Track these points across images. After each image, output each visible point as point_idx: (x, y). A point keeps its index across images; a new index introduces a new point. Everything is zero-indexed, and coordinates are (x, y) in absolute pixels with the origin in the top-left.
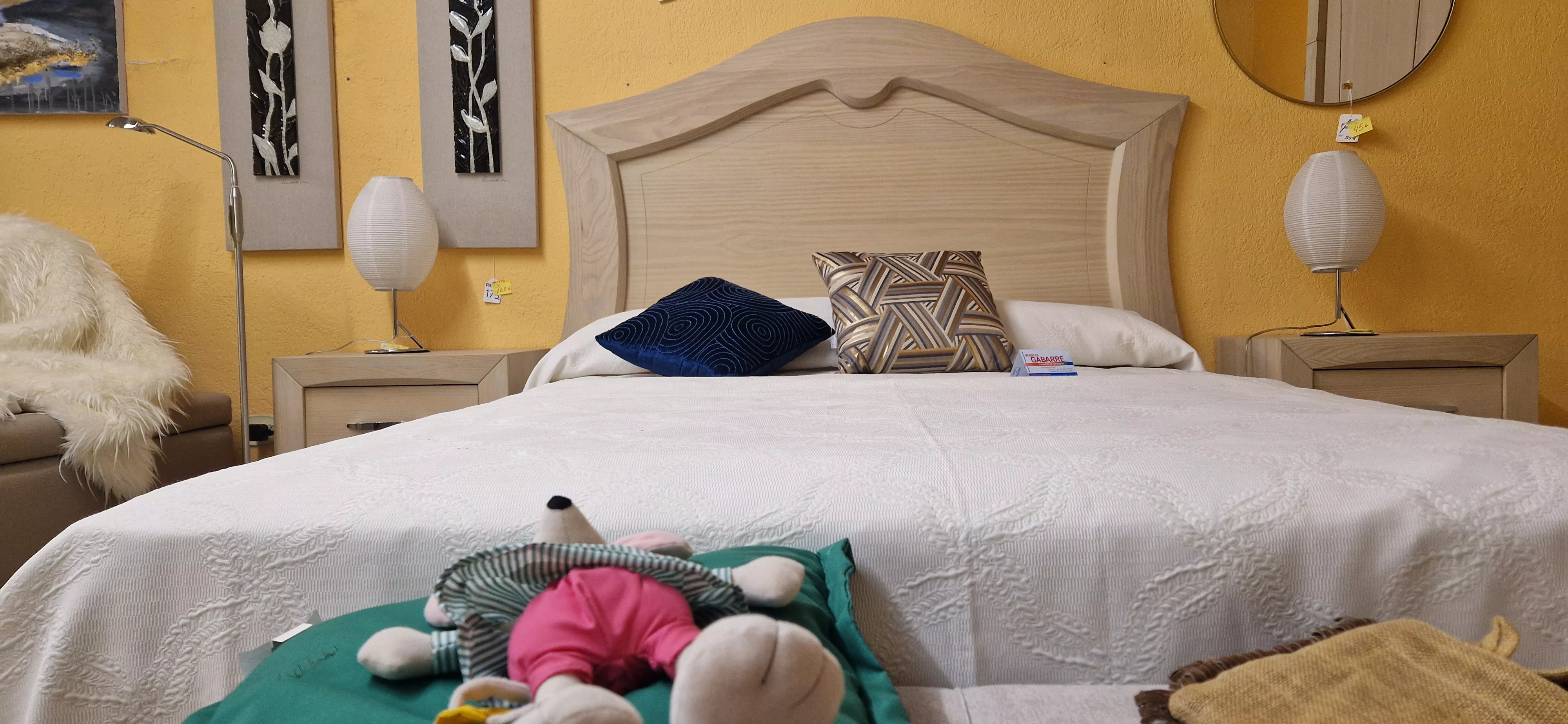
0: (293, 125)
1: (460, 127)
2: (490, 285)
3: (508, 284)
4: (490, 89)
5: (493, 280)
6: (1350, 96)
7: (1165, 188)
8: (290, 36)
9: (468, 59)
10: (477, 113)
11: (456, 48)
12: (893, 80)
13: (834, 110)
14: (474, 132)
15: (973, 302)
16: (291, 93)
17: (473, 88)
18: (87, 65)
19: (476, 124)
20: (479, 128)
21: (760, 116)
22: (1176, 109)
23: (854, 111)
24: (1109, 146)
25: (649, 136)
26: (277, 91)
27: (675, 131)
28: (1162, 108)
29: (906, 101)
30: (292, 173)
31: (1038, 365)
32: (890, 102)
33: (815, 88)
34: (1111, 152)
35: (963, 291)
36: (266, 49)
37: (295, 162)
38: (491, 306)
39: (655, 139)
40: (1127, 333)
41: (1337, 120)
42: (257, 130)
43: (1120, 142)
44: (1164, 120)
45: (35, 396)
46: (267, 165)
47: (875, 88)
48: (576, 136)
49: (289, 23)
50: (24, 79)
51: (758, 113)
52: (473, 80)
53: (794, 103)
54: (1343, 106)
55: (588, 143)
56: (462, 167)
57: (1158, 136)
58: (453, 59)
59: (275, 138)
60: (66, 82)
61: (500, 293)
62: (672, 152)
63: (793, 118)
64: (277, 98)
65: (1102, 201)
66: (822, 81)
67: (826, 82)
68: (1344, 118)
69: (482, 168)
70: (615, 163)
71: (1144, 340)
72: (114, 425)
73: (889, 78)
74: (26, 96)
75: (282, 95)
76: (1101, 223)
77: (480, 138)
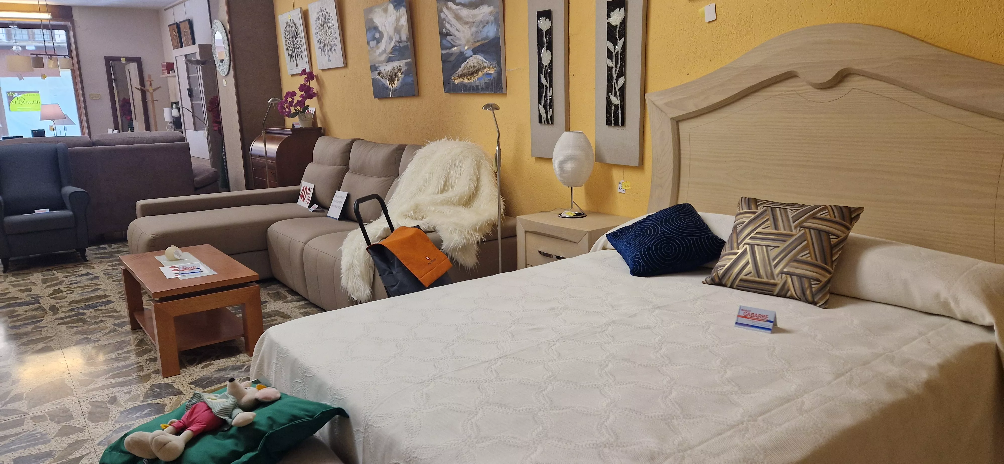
0: (551, 101)
1: (609, 102)
2: (621, 183)
3: (628, 184)
4: (621, 81)
5: (622, 181)
8: (551, 57)
9: (614, 65)
10: (615, 95)
11: (609, 60)
12: (841, 70)
13: (805, 90)
14: (614, 104)
15: (808, 252)
16: (551, 85)
17: (615, 81)
18: (494, 73)
19: (615, 101)
20: (616, 102)
21: (756, 94)
23: (816, 90)
25: (691, 108)
26: (546, 84)
27: (705, 104)
29: (854, 83)
30: (550, 123)
31: (746, 317)
32: (842, 84)
33: (789, 76)
35: (806, 242)
36: (543, 63)
37: (552, 117)
38: (621, 194)
39: (694, 109)
42: (540, 103)
45: (436, 226)
46: (543, 119)
47: (829, 75)
48: (656, 106)
49: (551, 51)
50: (478, 79)
51: (756, 91)
52: (615, 76)
53: (780, 84)
55: (662, 111)
56: (608, 123)
58: (607, 65)
59: (545, 107)
60: (489, 80)
61: (625, 188)
62: (707, 115)
63: (776, 95)
64: (546, 86)
66: (793, 71)
67: (796, 72)
69: (616, 124)
70: (675, 122)
72: (457, 241)
73: (839, 68)
74: (479, 86)
75: (548, 85)
77: (616, 107)
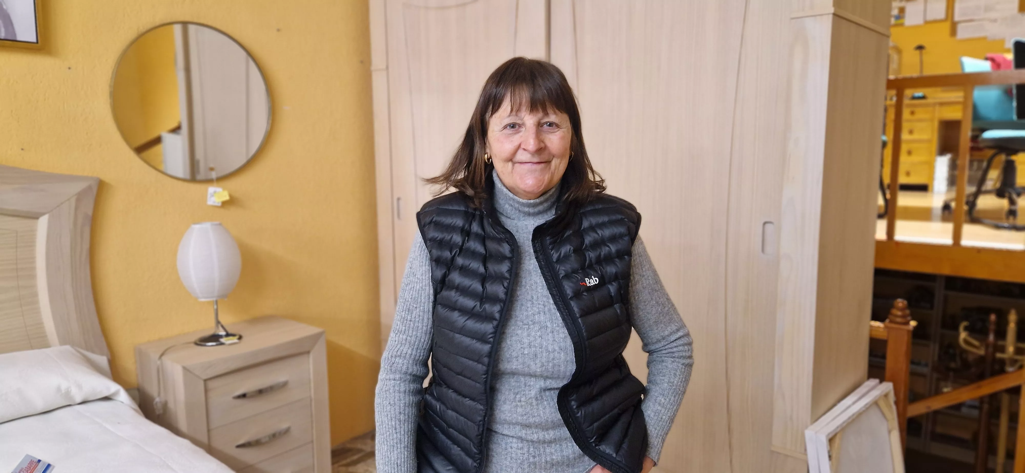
6: (214, 175)
7: (86, 245)
22: (90, 188)
24: (35, 217)
28: (79, 187)
34: (35, 221)
40: (64, 385)
41: (207, 191)
43: (43, 214)
44: (80, 197)
54: (209, 181)
57: (77, 208)
65: (32, 259)
68: (211, 189)
71: (80, 387)
76: (32, 276)
